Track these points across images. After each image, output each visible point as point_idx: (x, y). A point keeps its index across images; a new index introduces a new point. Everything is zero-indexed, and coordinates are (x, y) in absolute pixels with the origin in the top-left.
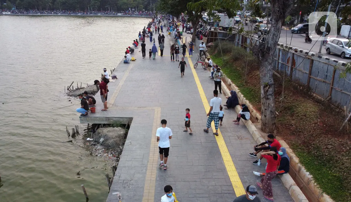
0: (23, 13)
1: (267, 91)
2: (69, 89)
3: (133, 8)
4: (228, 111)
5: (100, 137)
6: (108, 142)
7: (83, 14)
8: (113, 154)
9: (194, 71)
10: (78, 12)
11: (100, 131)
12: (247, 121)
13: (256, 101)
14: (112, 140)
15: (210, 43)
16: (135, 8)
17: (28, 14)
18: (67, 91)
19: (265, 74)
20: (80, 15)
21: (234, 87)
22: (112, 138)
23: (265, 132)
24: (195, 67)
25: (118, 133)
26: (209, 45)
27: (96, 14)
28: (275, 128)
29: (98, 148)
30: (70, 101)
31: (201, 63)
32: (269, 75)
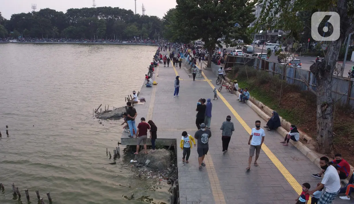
0: (30, 41)
1: (325, 110)
3: (138, 37)
4: (271, 133)
5: (145, 159)
6: (155, 164)
7: (88, 42)
8: (162, 176)
10: (84, 40)
11: (143, 152)
12: (296, 142)
13: (298, 123)
14: (159, 162)
15: (229, 68)
16: (140, 36)
17: (34, 42)
18: (95, 114)
19: (323, 93)
20: (86, 43)
21: (267, 109)
22: (159, 160)
23: (321, 153)
24: (220, 90)
25: (164, 154)
26: (228, 70)
27: (101, 42)
28: (332, 149)
29: (144, 170)
30: (101, 123)
31: (226, 87)
32: (328, 93)
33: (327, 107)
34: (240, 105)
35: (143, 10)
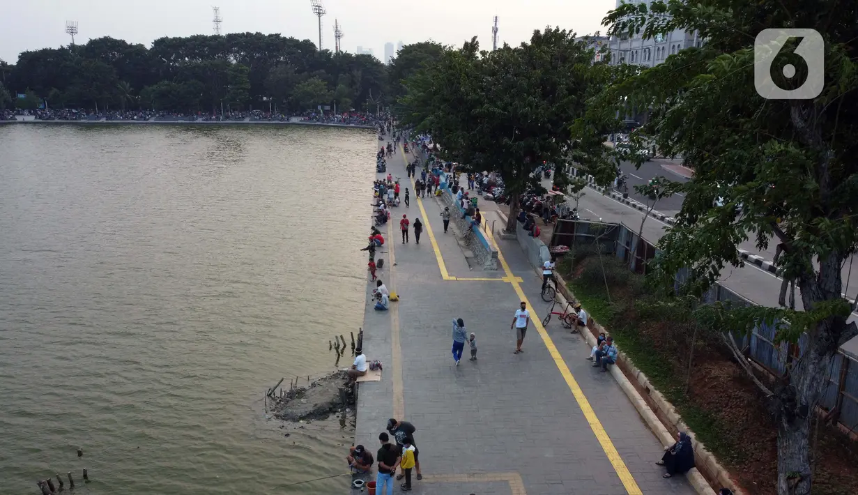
0: (65, 118)
1: (796, 486)
2: (270, 394)
3: (327, 105)
7: (207, 120)
9: (544, 335)
10: (197, 114)
15: (561, 246)
16: (331, 104)
17: (76, 119)
19: (791, 454)
20: (201, 122)
21: (660, 401)
24: (545, 323)
26: (559, 251)
27: (238, 119)
31: (558, 316)
32: (801, 456)
33: (800, 481)
34: (595, 379)
35: (338, 36)
